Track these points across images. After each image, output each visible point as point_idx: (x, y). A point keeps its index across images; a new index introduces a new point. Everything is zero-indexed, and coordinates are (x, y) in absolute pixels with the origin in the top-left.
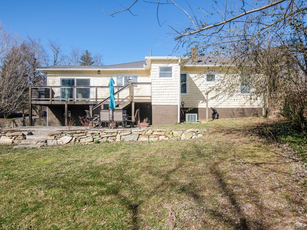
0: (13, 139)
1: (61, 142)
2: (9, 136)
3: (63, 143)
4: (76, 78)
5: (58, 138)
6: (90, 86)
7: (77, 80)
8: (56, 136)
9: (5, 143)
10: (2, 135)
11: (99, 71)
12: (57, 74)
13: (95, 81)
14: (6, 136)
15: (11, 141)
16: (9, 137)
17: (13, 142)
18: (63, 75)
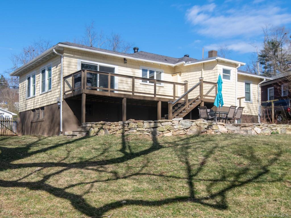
4: (99, 64)
11: (125, 59)
13: (120, 71)
18: (84, 57)
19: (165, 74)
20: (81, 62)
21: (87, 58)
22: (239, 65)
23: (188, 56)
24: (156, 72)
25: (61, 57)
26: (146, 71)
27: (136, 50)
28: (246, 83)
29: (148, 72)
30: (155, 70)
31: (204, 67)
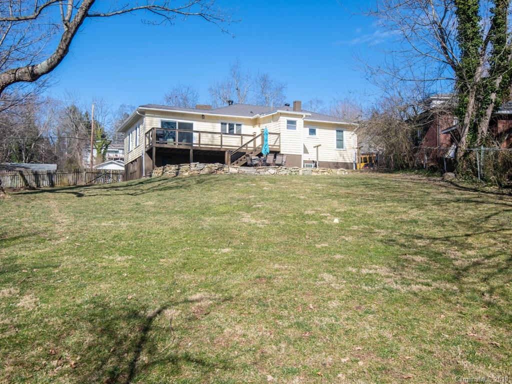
4: (178, 121)
6: (193, 130)
7: (179, 123)
11: (203, 115)
12: (156, 114)
13: (199, 126)
18: (164, 116)
20: (161, 120)
21: (166, 116)
22: (304, 116)
23: (289, 105)
25: (143, 117)
26: (226, 124)
27: (231, 103)
28: (337, 131)
29: (228, 125)
30: (235, 123)
31: (273, 119)
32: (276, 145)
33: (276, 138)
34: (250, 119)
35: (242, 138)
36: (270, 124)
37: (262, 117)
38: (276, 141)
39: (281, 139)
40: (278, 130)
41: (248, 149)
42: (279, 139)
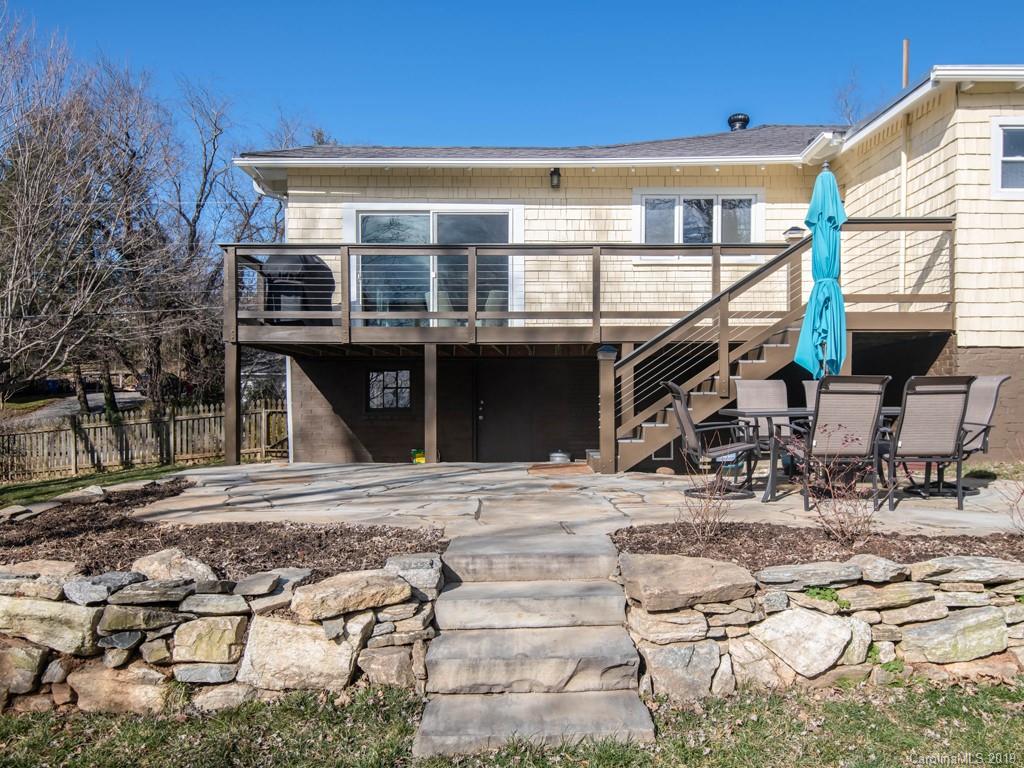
0: (356, 641)
1: (766, 665)
2: (319, 622)
3: (775, 668)
4: (434, 208)
5: (731, 631)
6: (510, 242)
7: (442, 218)
8: (710, 608)
9: (290, 684)
10: (257, 605)
11: (556, 172)
12: (340, 188)
13: (535, 225)
14: (293, 617)
15: (340, 658)
16: (320, 630)
17: (356, 673)
18: (369, 192)
19: (770, 205)
20: (358, 212)
21: (383, 193)
24: (723, 201)
26: (668, 204)
27: (738, 126)
29: (679, 210)
30: (719, 193)
31: (909, 139)
32: (925, 290)
33: (928, 249)
34: (790, 167)
35: (716, 265)
36: (892, 173)
37: (850, 143)
38: (927, 270)
39: (960, 251)
40: (940, 201)
41: (732, 322)
42: (944, 257)
